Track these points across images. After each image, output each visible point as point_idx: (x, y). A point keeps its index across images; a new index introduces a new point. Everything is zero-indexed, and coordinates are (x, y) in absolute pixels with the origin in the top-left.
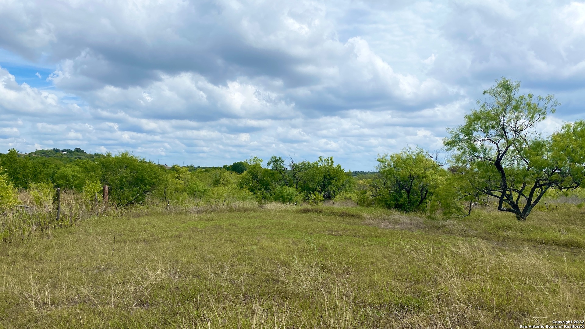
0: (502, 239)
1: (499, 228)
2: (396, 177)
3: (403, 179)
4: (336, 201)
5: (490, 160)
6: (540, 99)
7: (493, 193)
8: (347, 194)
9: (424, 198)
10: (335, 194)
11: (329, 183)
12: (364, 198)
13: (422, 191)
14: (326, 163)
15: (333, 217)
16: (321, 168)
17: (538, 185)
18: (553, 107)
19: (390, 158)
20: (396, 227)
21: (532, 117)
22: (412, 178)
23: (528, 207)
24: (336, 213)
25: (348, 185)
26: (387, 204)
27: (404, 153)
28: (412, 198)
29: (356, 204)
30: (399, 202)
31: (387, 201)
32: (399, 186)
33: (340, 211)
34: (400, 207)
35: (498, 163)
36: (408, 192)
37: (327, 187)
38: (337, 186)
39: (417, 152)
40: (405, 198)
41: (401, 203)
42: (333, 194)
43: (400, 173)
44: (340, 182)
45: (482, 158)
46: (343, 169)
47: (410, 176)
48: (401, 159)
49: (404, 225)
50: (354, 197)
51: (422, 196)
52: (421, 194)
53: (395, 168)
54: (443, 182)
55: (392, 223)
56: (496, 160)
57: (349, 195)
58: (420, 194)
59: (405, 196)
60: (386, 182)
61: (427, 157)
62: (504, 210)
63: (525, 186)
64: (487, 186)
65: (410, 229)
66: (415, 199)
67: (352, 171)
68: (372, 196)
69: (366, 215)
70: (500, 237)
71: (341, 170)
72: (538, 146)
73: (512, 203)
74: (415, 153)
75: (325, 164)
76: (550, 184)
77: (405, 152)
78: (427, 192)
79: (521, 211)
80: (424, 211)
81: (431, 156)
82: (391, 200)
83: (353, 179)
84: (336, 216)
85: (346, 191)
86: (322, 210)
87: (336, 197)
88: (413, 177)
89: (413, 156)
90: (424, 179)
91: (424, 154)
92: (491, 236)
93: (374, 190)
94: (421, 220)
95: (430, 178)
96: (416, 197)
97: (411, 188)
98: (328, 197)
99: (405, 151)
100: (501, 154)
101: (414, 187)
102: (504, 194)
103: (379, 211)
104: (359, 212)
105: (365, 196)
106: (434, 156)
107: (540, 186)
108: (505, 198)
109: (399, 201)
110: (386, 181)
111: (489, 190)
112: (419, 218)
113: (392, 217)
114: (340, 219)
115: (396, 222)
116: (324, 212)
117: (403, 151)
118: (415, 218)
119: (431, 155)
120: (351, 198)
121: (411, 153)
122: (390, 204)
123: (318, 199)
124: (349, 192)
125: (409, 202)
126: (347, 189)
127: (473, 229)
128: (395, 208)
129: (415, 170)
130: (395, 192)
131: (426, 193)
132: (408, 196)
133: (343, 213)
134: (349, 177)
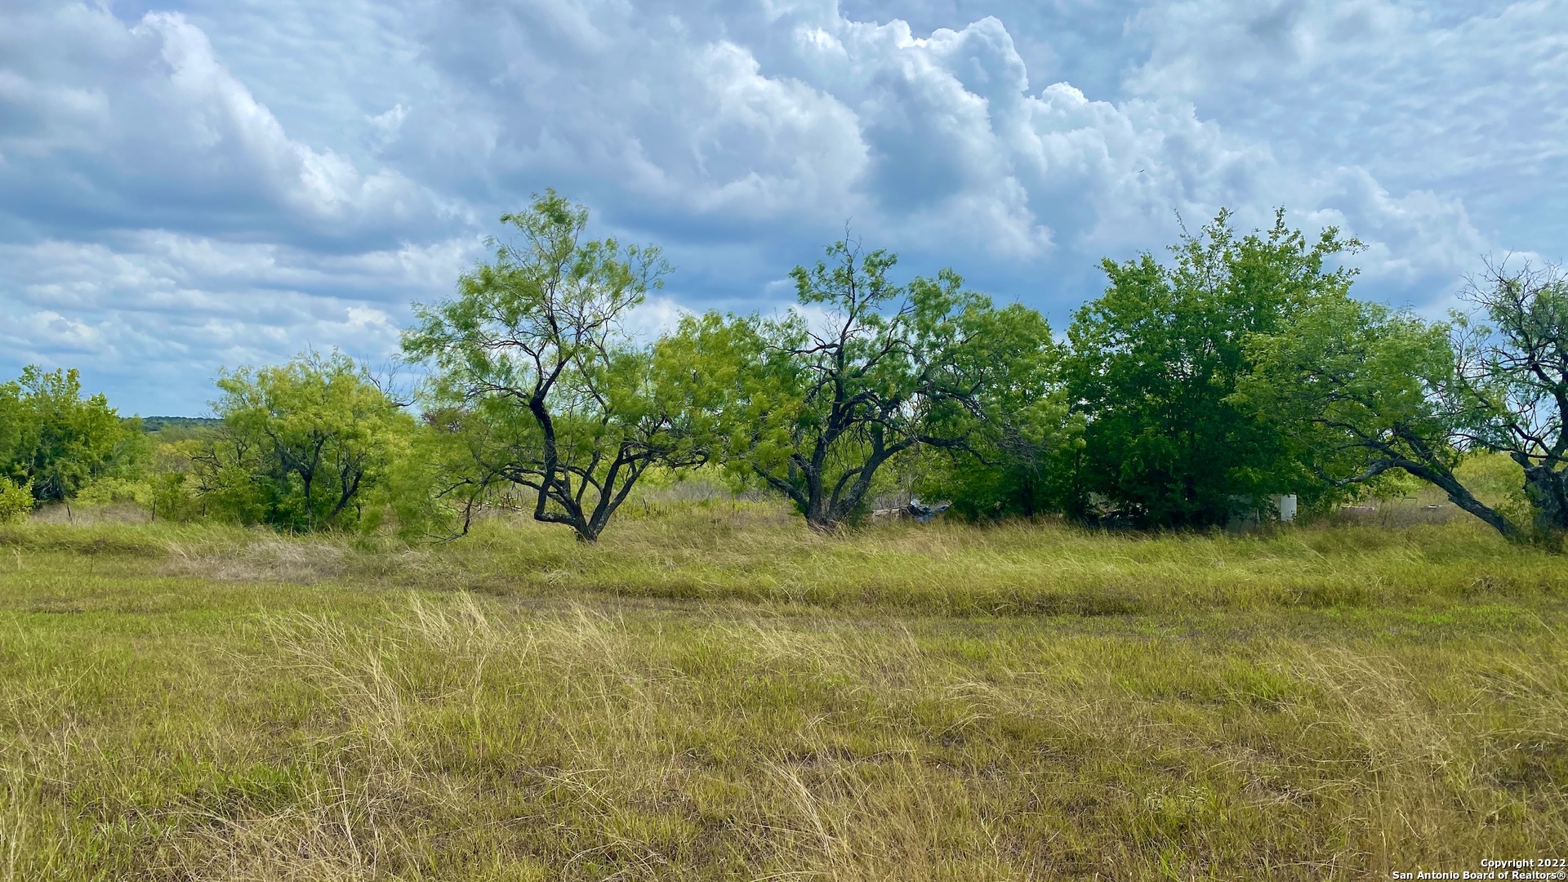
0: (536, 589)
1: (531, 563)
2: (272, 435)
3: (292, 440)
4: (82, 508)
5: (519, 395)
6: (633, 253)
7: (525, 476)
8: (121, 485)
9: (351, 492)
10: (78, 486)
11: (58, 452)
12: (176, 498)
13: (345, 473)
14: (49, 389)
15: (62, 557)
16: (30, 402)
17: (624, 458)
18: (659, 276)
19: (257, 380)
20: (262, 576)
21: (616, 295)
22: (319, 437)
23: (604, 510)
24: (72, 543)
25: (125, 458)
26: (242, 511)
27: (298, 369)
28: (316, 492)
29: (149, 514)
30: (279, 506)
31: (244, 502)
32: (283, 458)
33: (86, 538)
34: (279, 519)
35: (536, 404)
36: (307, 477)
37: (52, 463)
38: (86, 461)
39: (336, 367)
40: (298, 495)
41: (285, 509)
42: (72, 487)
43: (286, 424)
44: (97, 448)
45: (501, 389)
46: (114, 412)
47: (315, 432)
48: (288, 385)
49: (286, 568)
50: (143, 493)
51: (344, 489)
52: (344, 483)
53: (270, 407)
54: (403, 449)
55: (251, 565)
56: (532, 393)
57: (127, 488)
58: (339, 482)
59: (298, 487)
60: (244, 448)
61: (362, 382)
62: (549, 520)
63: (597, 461)
64: (513, 460)
65: (303, 581)
66: (326, 496)
67: (144, 415)
68: (202, 489)
69: (174, 547)
70: (531, 585)
71: (106, 412)
72: (627, 366)
73: (568, 502)
74: (329, 370)
75: (44, 391)
76: (649, 457)
77: (301, 366)
78: (359, 476)
79: (588, 520)
80: (347, 528)
81: (375, 378)
82: (256, 500)
83: (146, 440)
84: (71, 553)
85: (116, 476)
86: (23, 538)
87: (80, 493)
88: (322, 434)
89: (324, 377)
90: (351, 442)
91: (356, 371)
92: (511, 586)
93: (208, 470)
94: (337, 553)
95: (368, 437)
96: (329, 492)
97: (314, 464)
98: (51, 494)
99: (302, 361)
100: (544, 382)
101: (325, 463)
102: (549, 478)
103: (216, 533)
104: (150, 538)
105: (178, 491)
106: (384, 378)
107: (631, 460)
108: (551, 489)
109: (280, 502)
110: (244, 445)
111: (516, 470)
112: (331, 547)
113: (255, 548)
114: (84, 561)
115: (267, 561)
116: (31, 542)
117: (297, 361)
118: (320, 547)
119: (375, 375)
120: (133, 499)
121: (318, 369)
122: (250, 511)
123: (14, 501)
124: (128, 479)
125: (309, 505)
126: (124, 468)
127: (469, 571)
128: (267, 521)
129: (329, 415)
130: (268, 479)
131: (357, 481)
132: (307, 487)
133: (96, 543)
134: (131, 433)
